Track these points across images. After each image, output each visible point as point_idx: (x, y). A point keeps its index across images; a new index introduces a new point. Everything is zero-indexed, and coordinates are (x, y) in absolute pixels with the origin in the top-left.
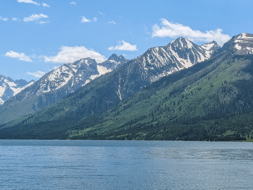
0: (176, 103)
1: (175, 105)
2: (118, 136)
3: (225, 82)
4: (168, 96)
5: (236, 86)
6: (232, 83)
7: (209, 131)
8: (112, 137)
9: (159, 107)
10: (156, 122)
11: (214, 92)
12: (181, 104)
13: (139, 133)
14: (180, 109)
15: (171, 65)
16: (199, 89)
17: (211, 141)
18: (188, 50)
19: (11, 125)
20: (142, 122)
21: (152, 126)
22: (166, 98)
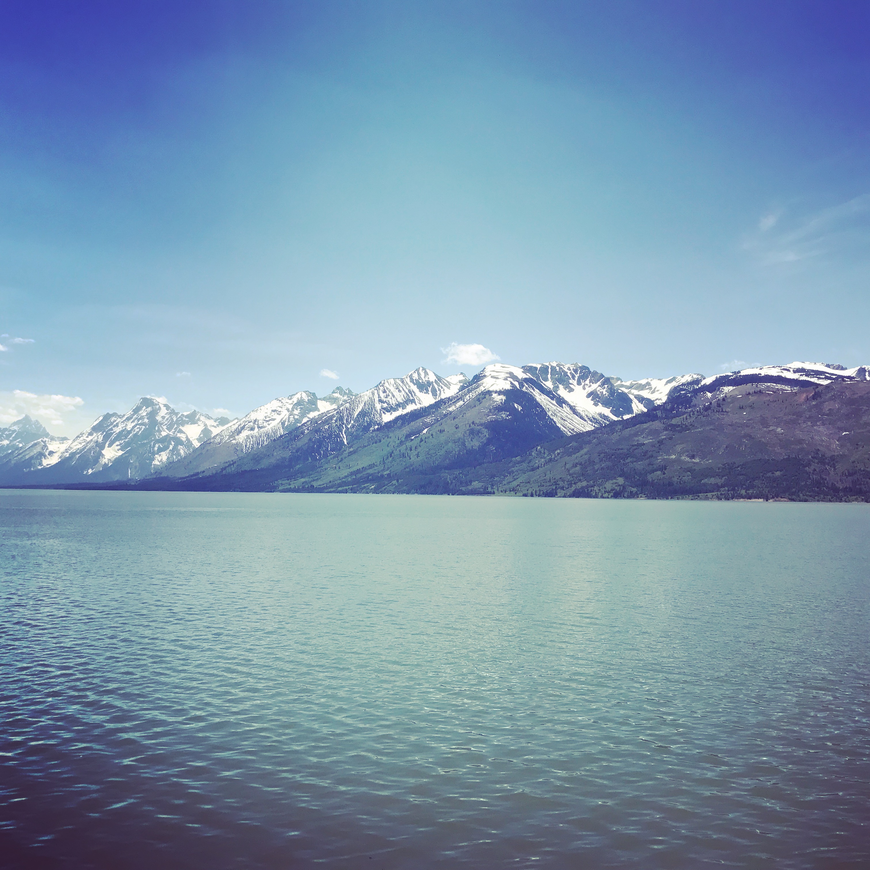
0: (413, 448)
1: (411, 450)
2: (340, 489)
3: (473, 423)
4: (403, 439)
5: (486, 428)
6: (481, 425)
7: (452, 483)
8: (332, 490)
9: (393, 452)
10: (388, 472)
11: (460, 435)
12: (419, 449)
13: (366, 485)
14: (418, 456)
15: (409, 401)
16: (441, 431)
17: (453, 494)
18: (429, 383)
19: (207, 474)
20: (370, 471)
21: (382, 476)
22: (401, 442)
